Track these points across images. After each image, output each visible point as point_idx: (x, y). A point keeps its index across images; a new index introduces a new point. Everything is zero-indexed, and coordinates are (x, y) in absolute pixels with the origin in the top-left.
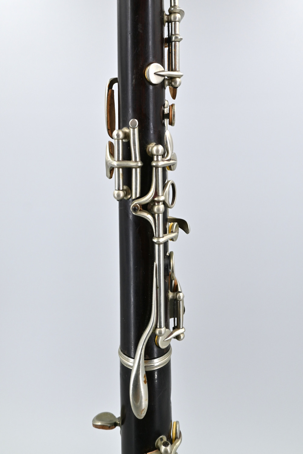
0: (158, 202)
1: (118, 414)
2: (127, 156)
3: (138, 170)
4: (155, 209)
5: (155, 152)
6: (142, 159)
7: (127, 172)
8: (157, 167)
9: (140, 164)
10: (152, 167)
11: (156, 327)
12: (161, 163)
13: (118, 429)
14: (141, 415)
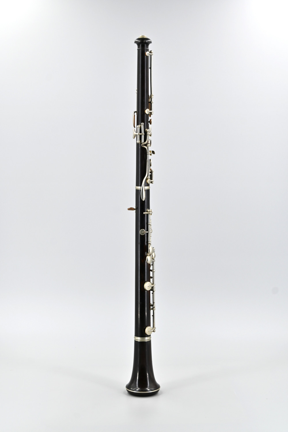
0: (148, 144)
1: (135, 208)
2: (141, 132)
3: (143, 135)
4: (148, 145)
5: (147, 131)
6: (144, 133)
7: (141, 136)
8: (148, 135)
9: (144, 134)
10: (147, 135)
11: (147, 176)
12: (149, 134)
13: (135, 211)
14: (144, 200)
